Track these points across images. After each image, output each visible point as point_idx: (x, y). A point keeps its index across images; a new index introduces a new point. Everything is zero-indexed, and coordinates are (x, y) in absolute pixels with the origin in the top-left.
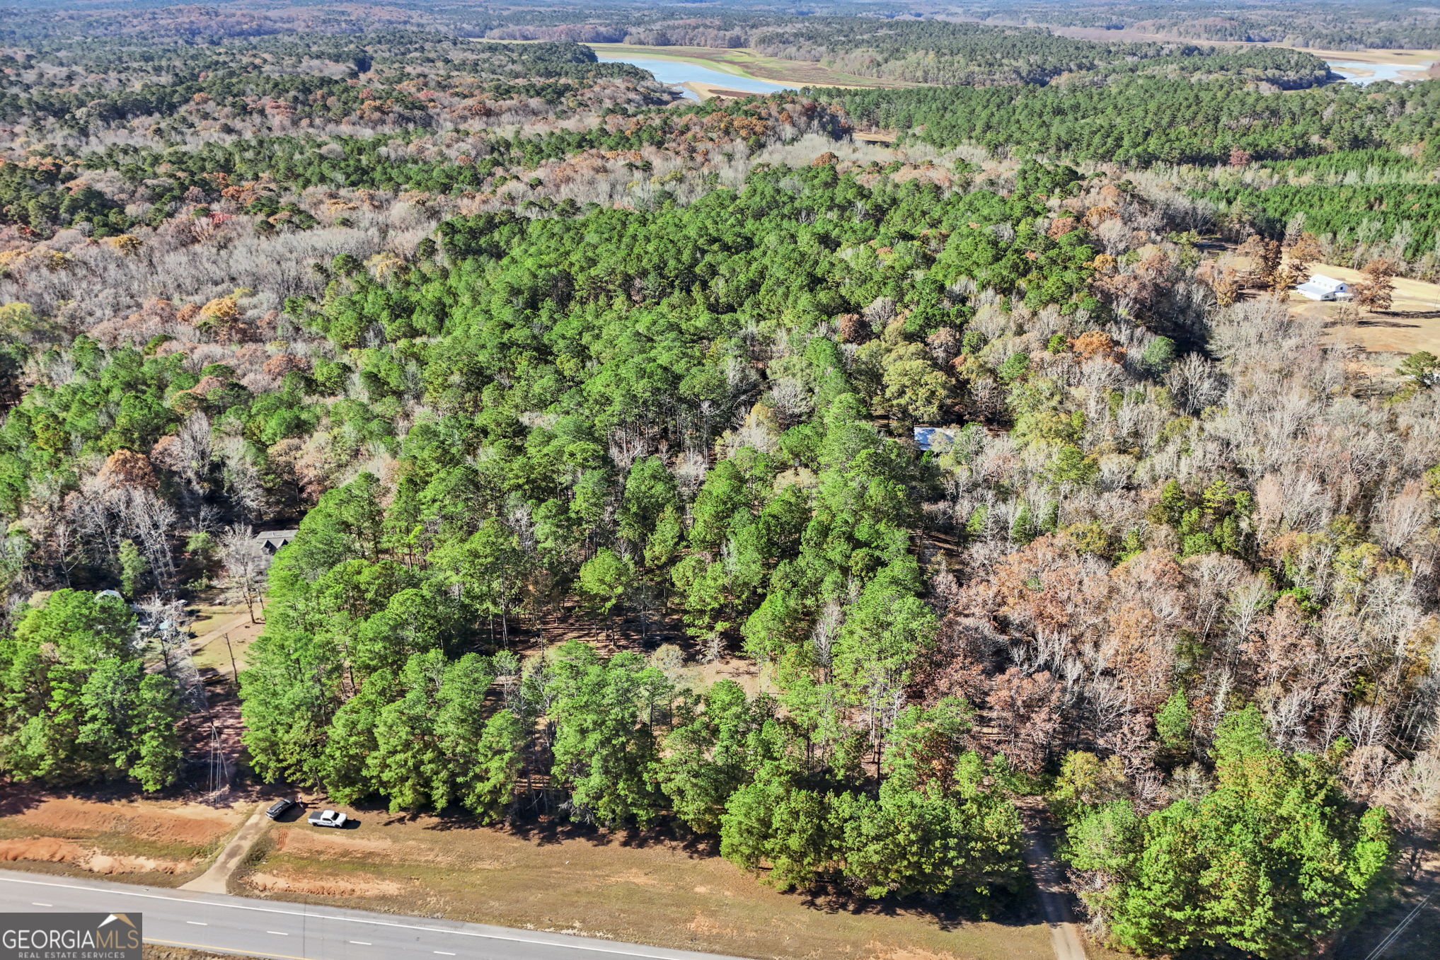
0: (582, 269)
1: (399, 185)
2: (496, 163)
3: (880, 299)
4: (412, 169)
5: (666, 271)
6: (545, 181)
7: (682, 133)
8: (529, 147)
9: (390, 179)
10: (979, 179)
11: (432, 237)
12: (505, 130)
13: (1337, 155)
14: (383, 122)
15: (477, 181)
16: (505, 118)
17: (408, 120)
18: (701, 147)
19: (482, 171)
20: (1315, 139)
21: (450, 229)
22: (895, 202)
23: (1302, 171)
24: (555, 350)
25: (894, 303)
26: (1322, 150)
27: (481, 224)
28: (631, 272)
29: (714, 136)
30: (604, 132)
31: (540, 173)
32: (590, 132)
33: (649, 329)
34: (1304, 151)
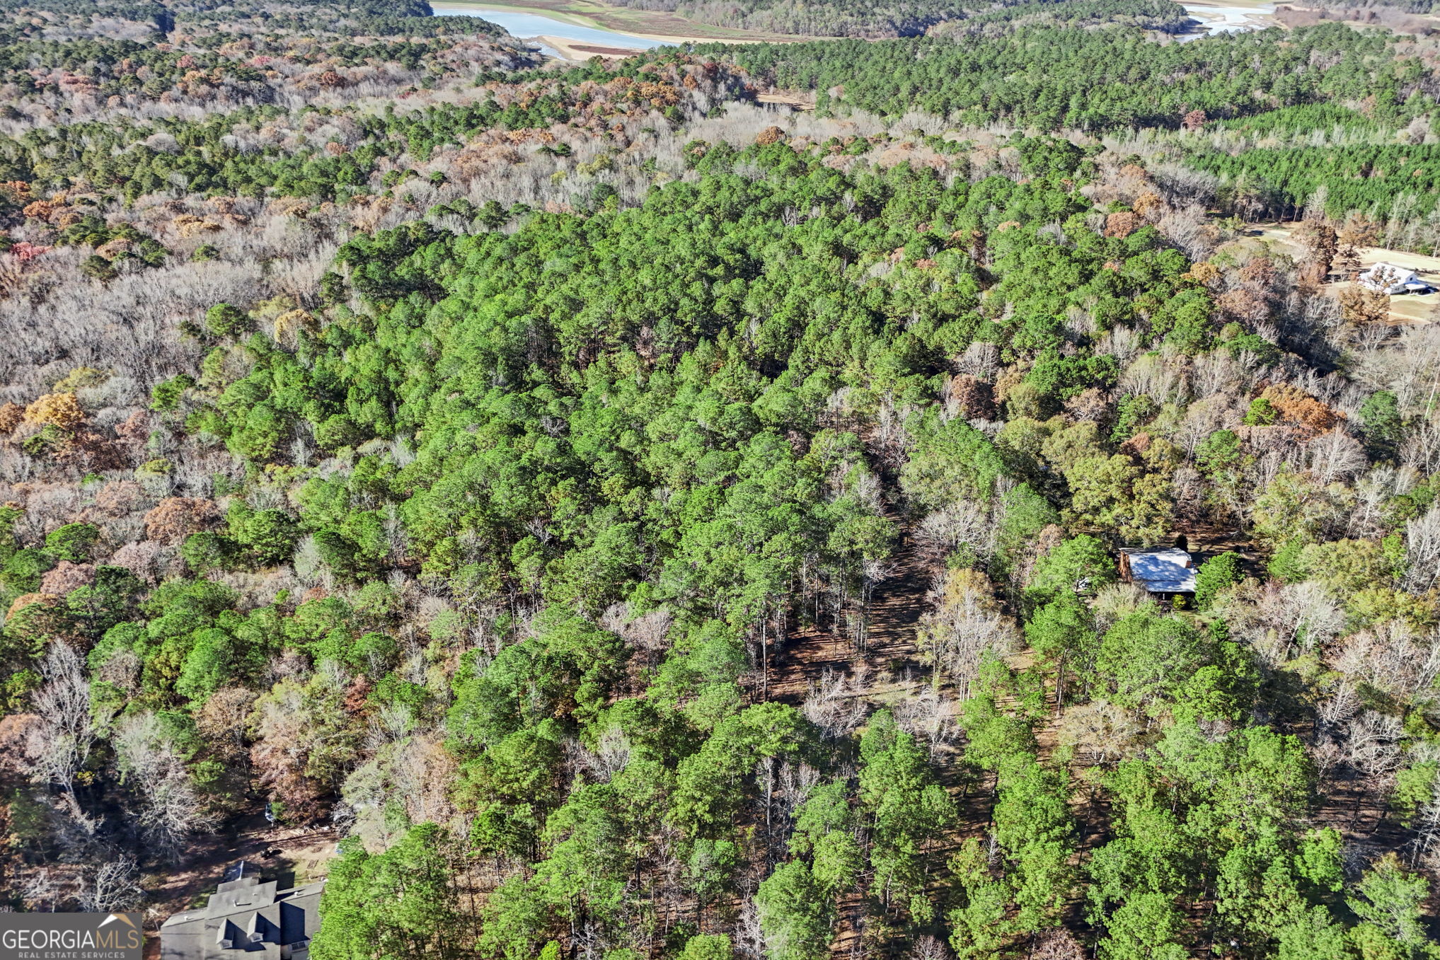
0: (564, 317)
1: (262, 187)
2: (379, 152)
3: (976, 345)
4: (274, 164)
5: (679, 314)
6: (449, 174)
7: (585, 105)
8: (413, 129)
9: (248, 180)
10: (978, 160)
11: (335, 269)
12: (371, 107)
13: (1287, 112)
14: (214, 98)
15: (361, 178)
16: (365, 88)
17: (245, 94)
18: (614, 121)
19: (364, 162)
20: (1258, 95)
21: (357, 257)
22: (886, 192)
23: (1263, 132)
24: (597, 467)
25: (999, 349)
26: (1268, 108)
27: (392, 242)
28: (635, 318)
29: (624, 107)
30: (495, 106)
31: (439, 165)
32: (477, 106)
33: (714, 421)
34: (1250, 109)
